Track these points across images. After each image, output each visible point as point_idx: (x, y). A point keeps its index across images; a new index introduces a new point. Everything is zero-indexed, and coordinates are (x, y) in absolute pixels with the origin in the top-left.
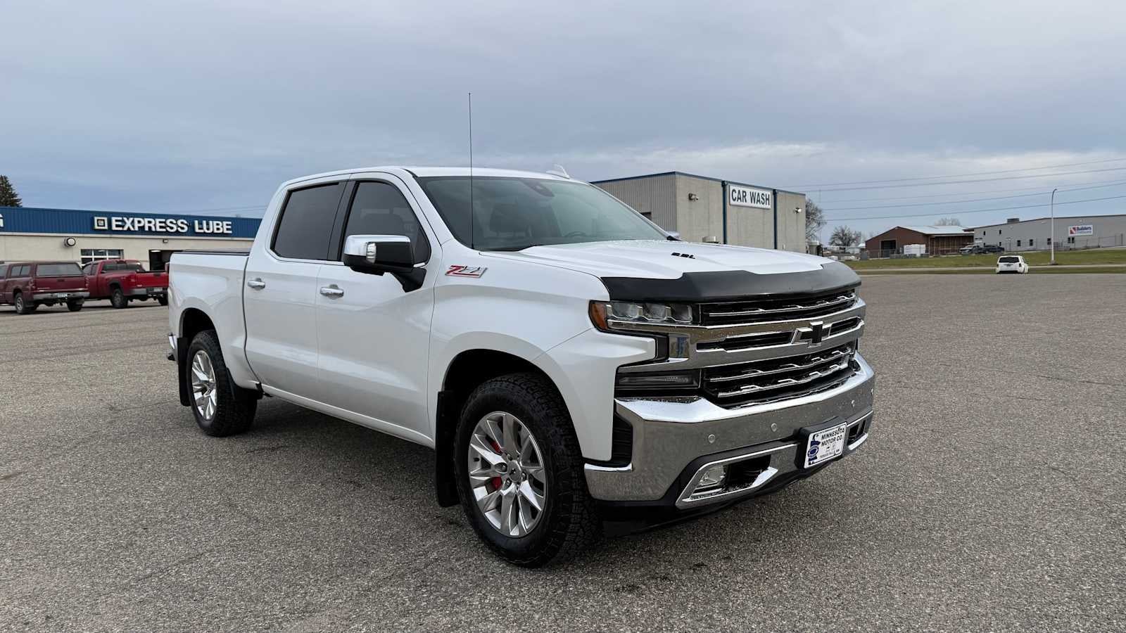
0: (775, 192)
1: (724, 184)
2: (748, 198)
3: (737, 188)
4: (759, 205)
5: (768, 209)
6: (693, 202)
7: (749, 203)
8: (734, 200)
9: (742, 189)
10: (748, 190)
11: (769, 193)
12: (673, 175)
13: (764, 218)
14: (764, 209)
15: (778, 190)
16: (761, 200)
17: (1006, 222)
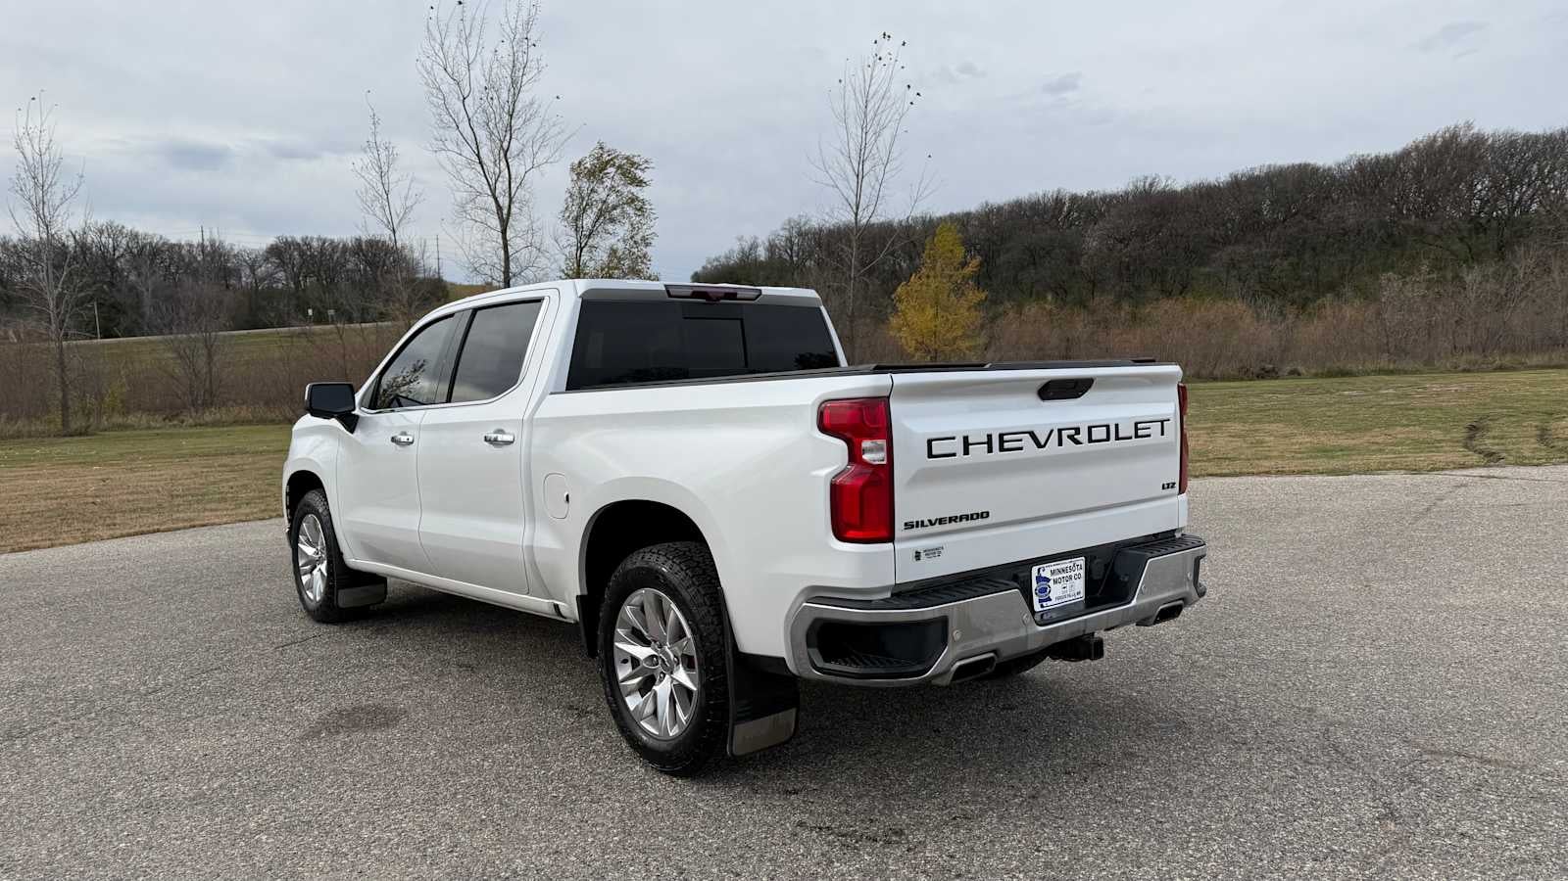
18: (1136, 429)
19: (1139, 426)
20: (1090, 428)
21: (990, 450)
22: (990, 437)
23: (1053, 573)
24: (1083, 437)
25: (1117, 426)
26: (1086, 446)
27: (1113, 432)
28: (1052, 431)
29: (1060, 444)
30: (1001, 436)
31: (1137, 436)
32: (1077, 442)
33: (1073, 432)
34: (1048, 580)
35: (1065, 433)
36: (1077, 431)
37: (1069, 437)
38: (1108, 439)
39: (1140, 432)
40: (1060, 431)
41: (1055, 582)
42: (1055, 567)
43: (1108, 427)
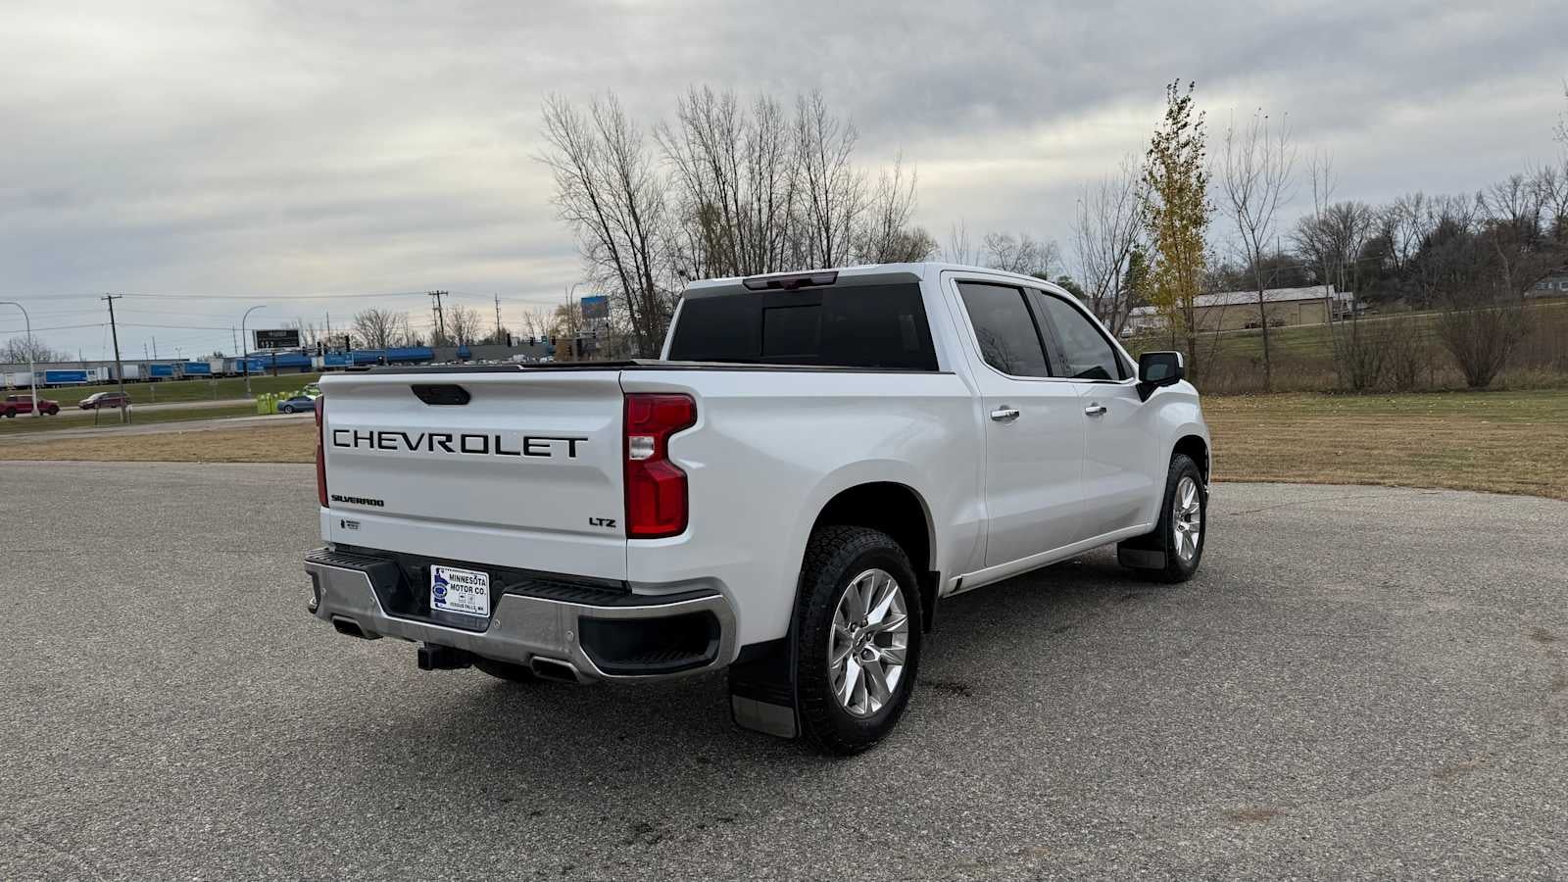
18: (526, 445)
19: (531, 441)
20: (463, 437)
21: (372, 446)
22: (372, 433)
23: (451, 577)
24: (455, 444)
25: (498, 439)
26: (459, 455)
27: (492, 444)
28: (423, 435)
29: (431, 449)
30: (380, 434)
31: (527, 452)
32: (449, 450)
33: (444, 438)
34: (446, 583)
35: (436, 439)
36: (449, 438)
37: (440, 443)
38: (486, 450)
39: (532, 449)
40: (431, 436)
41: (453, 587)
42: (454, 573)
43: (486, 438)
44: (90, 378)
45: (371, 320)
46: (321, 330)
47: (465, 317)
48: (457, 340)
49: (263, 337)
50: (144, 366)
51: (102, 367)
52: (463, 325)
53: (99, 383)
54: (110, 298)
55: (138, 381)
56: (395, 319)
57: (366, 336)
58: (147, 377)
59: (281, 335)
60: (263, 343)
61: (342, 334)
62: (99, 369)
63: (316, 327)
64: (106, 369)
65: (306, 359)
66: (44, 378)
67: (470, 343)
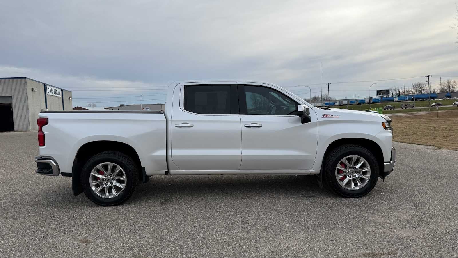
0: (62, 90)
1: (45, 85)
2: (53, 91)
3: (49, 87)
4: (57, 95)
5: (60, 97)
6: (33, 92)
7: (54, 94)
8: (49, 92)
9: (51, 88)
10: (53, 88)
11: (60, 90)
12: (25, 79)
13: (59, 101)
14: (59, 97)
15: (64, 90)
16: (58, 93)
17: (120, 106)
44: (335, 104)
45: (418, 85)
46: (402, 89)
47: (452, 83)
48: (448, 91)
49: (379, 92)
50: (348, 101)
51: (338, 101)
52: (451, 86)
53: (337, 105)
54: (328, 84)
55: (347, 105)
56: (426, 85)
57: (416, 90)
58: (349, 104)
59: (384, 91)
60: (379, 94)
61: (408, 90)
62: (337, 102)
63: (400, 88)
64: (339, 102)
65: (392, 98)
66: (325, 104)
67: (453, 92)
